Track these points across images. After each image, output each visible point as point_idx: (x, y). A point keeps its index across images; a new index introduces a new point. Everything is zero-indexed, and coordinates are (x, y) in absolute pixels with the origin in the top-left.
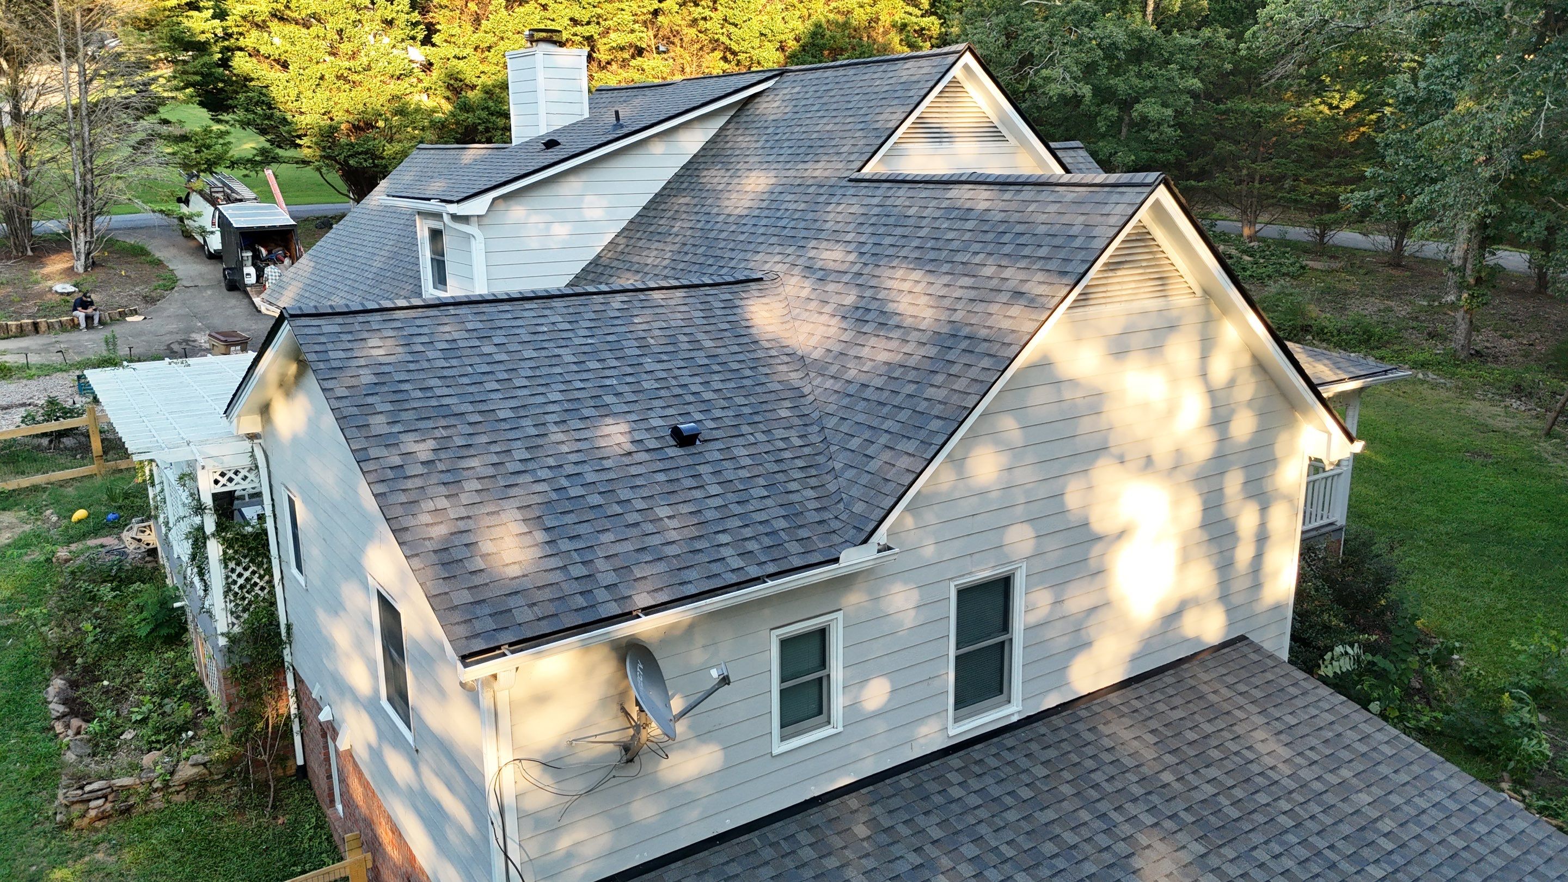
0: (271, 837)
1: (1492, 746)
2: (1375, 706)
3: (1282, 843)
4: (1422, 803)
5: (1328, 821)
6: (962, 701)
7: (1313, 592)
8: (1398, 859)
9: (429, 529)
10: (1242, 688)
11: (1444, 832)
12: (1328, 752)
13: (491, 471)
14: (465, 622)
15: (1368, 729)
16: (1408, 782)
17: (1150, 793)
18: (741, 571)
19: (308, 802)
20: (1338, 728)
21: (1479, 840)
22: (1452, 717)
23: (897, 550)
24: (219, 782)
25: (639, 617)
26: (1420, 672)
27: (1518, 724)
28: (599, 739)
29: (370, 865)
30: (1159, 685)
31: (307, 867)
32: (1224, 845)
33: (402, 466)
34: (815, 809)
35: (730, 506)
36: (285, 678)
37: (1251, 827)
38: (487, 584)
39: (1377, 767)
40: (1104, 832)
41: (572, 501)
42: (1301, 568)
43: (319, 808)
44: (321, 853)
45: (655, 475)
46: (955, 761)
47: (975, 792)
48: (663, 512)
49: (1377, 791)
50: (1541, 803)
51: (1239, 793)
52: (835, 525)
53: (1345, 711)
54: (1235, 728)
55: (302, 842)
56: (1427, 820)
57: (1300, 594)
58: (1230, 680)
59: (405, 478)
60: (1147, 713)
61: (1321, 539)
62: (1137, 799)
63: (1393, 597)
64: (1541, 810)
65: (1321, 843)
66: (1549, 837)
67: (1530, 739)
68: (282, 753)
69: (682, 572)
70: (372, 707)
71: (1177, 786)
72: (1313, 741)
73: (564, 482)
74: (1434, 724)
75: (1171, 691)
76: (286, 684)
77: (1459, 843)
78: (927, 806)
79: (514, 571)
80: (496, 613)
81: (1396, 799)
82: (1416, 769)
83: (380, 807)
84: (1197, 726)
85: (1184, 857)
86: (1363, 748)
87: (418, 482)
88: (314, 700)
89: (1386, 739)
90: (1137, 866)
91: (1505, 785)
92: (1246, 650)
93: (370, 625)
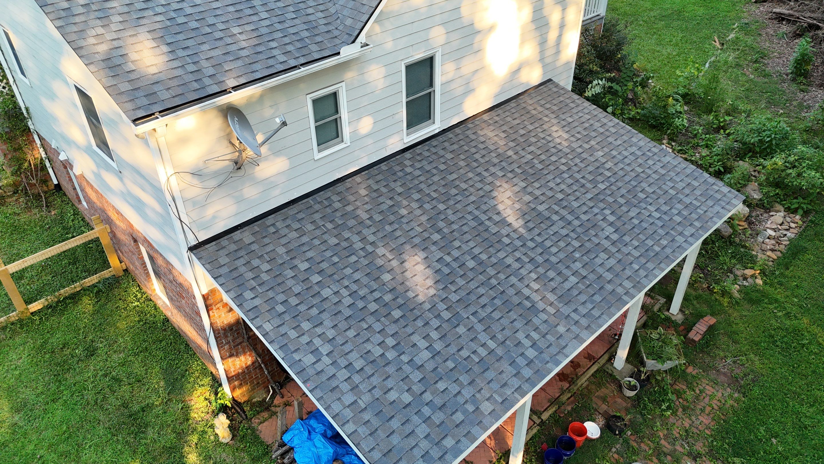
0: (50, 222)
1: (661, 123)
2: (610, 109)
3: (560, 178)
4: (625, 153)
5: (582, 165)
6: (410, 125)
7: (586, 53)
8: (613, 180)
9: (96, 47)
10: (548, 106)
11: (634, 165)
12: (585, 133)
13: (126, 9)
14: (130, 101)
15: (605, 121)
16: (620, 144)
17: (502, 161)
18: (286, 63)
19: (66, 203)
20: (591, 122)
21: (649, 168)
22: (645, 112)
23: (371, 46)
24: (11, 196)
25: (231, 92)
26: (632, 90)
27: (674, 112)
28: (220, 158)
29: (109, 231)
30: (508, 108)
31: (75, 234)
32: (535, 181)
33: (69, 8)
34: (339, 184)
35: (275, 25)
36: (33, 138)
37: (548, 172)
38: (138, 79)
39: (607, 139)
40: (480, 181)
41: (180, 26)
42: (581, 40)
43: (73, 205)
44: (81, 227)
45: (228, 8)
46: (408, 155)
47: (418, 169)
48: (236, 30)
49: (606, 150)
50: (679, 148)
51: (543, 157)
52: (336, 33)
53: (595, 113)
54: (544, 126)
55: (68, 223)
56: (627, 161)
57: (580, 55)
58: (543, 102)
59: (73, 16)
60: (502, 123)
61: (592, 24)
62: (495, 165)
63: (624, 53)
64: (679, 151)
65: (578, 176)
66: (679, 163)
67: (679, 119)
68: (43, 178)
69: (252, 66)
70: (88, 150)
71: (515, 157)
72: (579, 129)
73: (173, 15)
74: (636, 115)
75: (513, 111)
76: (35, 141)
77: (639, 170)
78: (395, 178)
79: (153, 70)
80: (148, 95)
81: (614, 153)
82: (625, 138)
83: (107, 202)
84: (525, 127)
85: (516, 189)
86: (601, 130)
87: (82, 18)
88: (54, 149)
89: (613, 125)
90: (494, 195)
91: (665, 142)
92: (551, 86)
93: (76, 106)
